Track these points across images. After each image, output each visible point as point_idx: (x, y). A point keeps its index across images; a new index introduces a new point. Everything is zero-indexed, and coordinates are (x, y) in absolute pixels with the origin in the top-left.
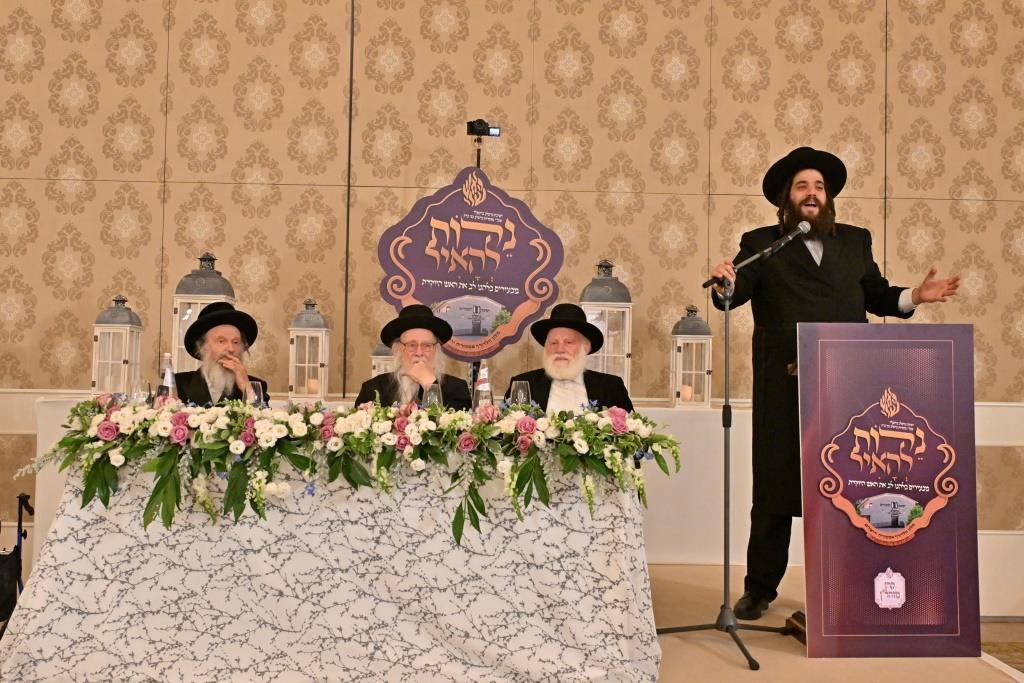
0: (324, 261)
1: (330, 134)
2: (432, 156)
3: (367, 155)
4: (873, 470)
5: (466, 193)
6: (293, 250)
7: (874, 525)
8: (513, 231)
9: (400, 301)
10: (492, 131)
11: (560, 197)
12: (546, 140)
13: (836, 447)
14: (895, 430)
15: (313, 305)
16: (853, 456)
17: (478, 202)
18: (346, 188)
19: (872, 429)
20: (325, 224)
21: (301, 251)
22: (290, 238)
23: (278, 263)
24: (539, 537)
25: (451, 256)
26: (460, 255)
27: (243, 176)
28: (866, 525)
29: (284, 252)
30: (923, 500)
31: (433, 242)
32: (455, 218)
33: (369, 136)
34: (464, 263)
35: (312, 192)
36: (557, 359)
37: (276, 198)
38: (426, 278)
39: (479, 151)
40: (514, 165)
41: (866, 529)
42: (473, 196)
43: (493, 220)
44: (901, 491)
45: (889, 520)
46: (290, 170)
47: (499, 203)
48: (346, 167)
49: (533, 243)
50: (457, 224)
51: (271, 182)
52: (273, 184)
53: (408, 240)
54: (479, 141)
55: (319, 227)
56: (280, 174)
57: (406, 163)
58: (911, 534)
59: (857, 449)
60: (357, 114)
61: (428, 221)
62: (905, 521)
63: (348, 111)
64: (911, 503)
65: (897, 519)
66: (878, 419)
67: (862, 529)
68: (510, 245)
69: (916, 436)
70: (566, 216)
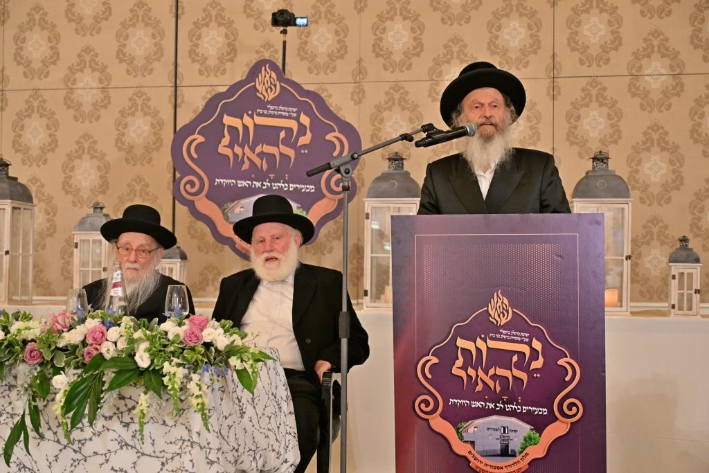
0: (152, 164)
1: (158, 34)
2: (257, 52)
3: (193, 55)
4: (479, 387)
5: (259, 87)
6: (123, 153)
7: (479, 453)
8: (308, 125)
9: (193, 202)
10: (299, 21)
11: (390, 88)
12: (375, 28)
13: (435, 360)
14: (506, 340)
15: (102, 208)
16: (455, 371)
17: (271, 96)
18: (173, 89)
19: (478, 339)
20: (153, 125)
21: (130, 155)
22: (119, 142)
23: (107, 167)
24: (107, 461)
25: (244, 154)
26: (254, 153)
27: (75, 81)
28: (470, 452)
29: (113, 156)
30: (539, 425)
31: (226, 140)
32: (248, 115)
33: (195, 35)
34: (257, 161)
35: (139, 94)
36: (267, 260)
37: (106, 102)
38: (219, 179)
39: (285, 43)
40: (342, 57)
41: (470, 457)
42: (267, 90)
43: (287, 114)
44: (513, 414)
45: (497, 447)
46: (118, 73)
47: (293, 95)
48: (173, 68)
49: (329, 137)
50: (250, 119)
51: (101, 86)
52: (103, 88)
53: (201, 139)
54: (285, 32)
55: (147, 129)
56: (109, 78)
57: (232, 60)
58: (524, 464)
59: (460, 362)
60: (183, 13)
61: (221, 117)
62: (518, 449)
63: (174, 10)
64: (525, 428)
65: (507, 446)
66: (485, 327)
67: (465, 457)
68: (306, 139)
69: (532, 348)
70: (396, 108)
